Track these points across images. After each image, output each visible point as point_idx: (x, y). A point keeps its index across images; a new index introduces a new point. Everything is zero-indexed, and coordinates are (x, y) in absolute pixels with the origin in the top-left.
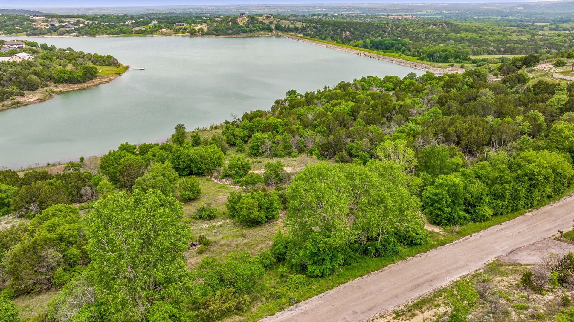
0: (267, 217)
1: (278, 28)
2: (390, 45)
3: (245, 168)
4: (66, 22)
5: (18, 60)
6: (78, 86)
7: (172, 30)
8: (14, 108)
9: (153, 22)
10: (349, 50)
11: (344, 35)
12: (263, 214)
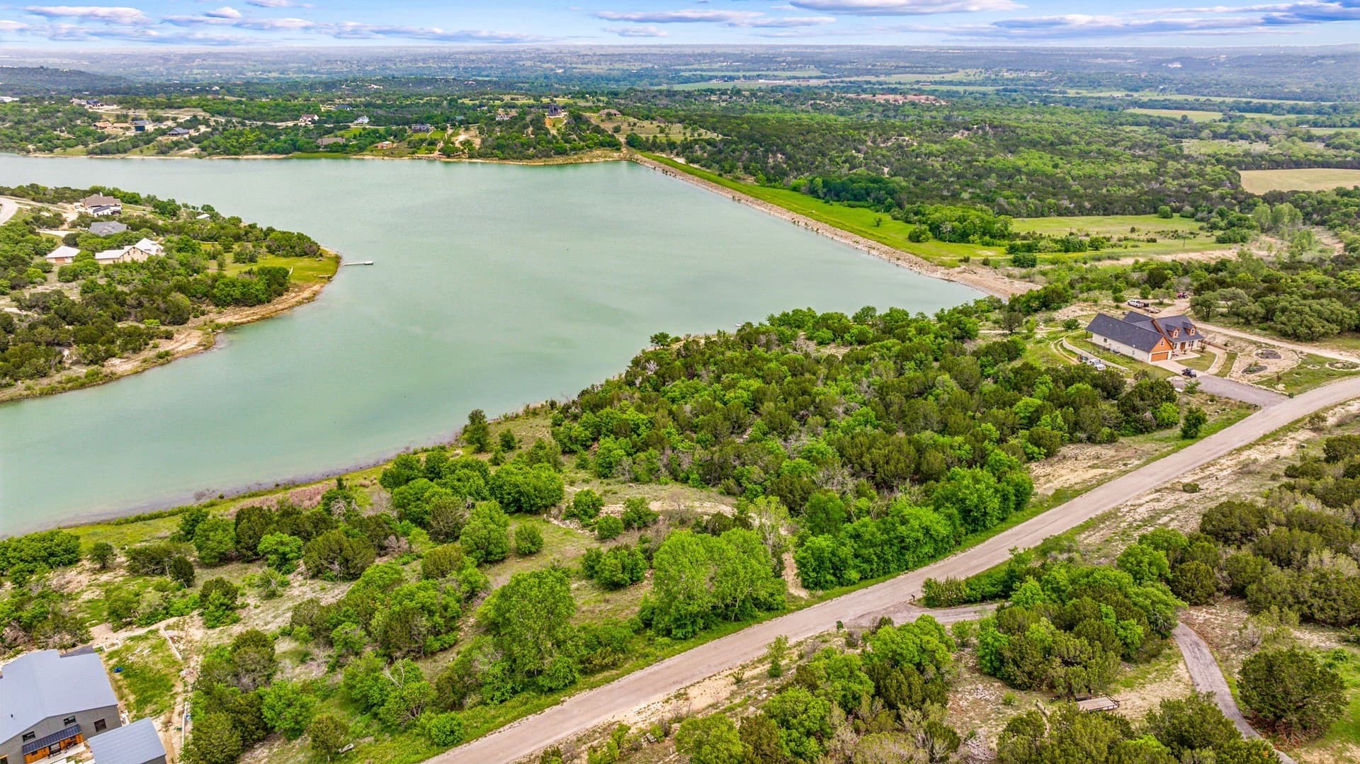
0: (631, 579)
1: (633, 142)
2: (863, 192)
3: (596, 506)
4: (167, 119)
5: (141, 258)
6: (260, 310)
7: (404, 144)
8: (162, 364)
9: (360, 120)
10: (776, 211)
11: (771, 160)
12: (627, 577)
